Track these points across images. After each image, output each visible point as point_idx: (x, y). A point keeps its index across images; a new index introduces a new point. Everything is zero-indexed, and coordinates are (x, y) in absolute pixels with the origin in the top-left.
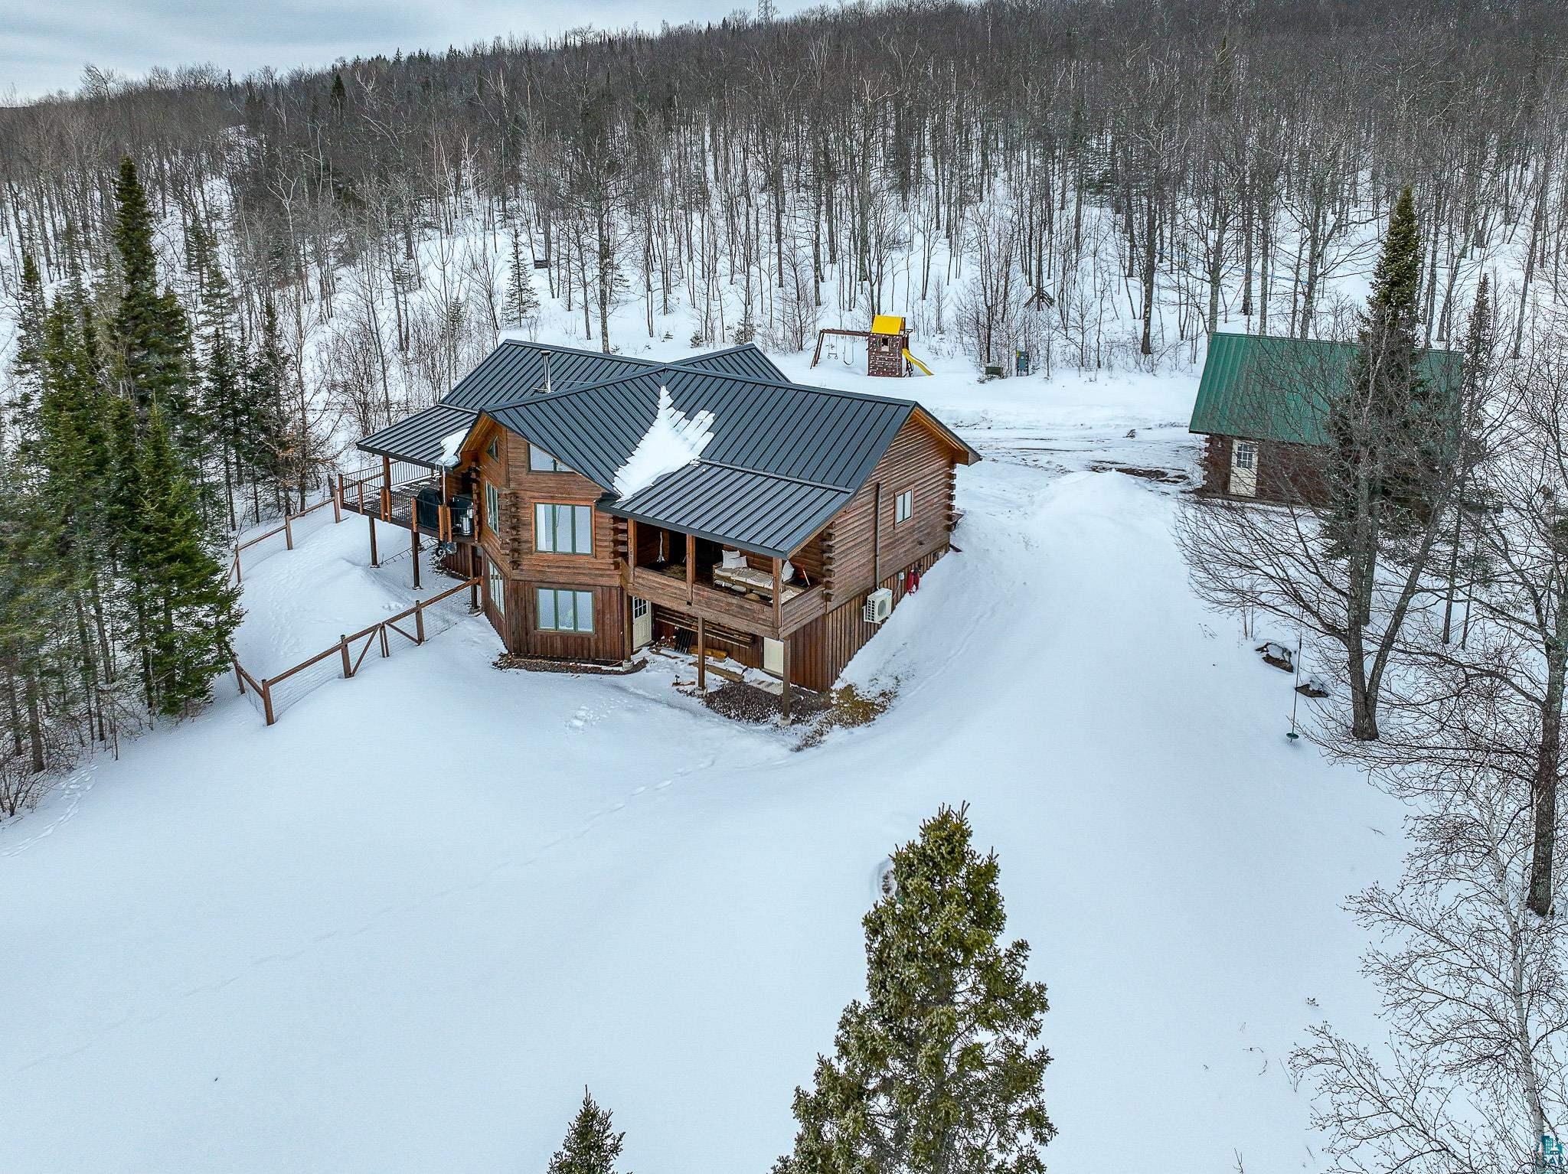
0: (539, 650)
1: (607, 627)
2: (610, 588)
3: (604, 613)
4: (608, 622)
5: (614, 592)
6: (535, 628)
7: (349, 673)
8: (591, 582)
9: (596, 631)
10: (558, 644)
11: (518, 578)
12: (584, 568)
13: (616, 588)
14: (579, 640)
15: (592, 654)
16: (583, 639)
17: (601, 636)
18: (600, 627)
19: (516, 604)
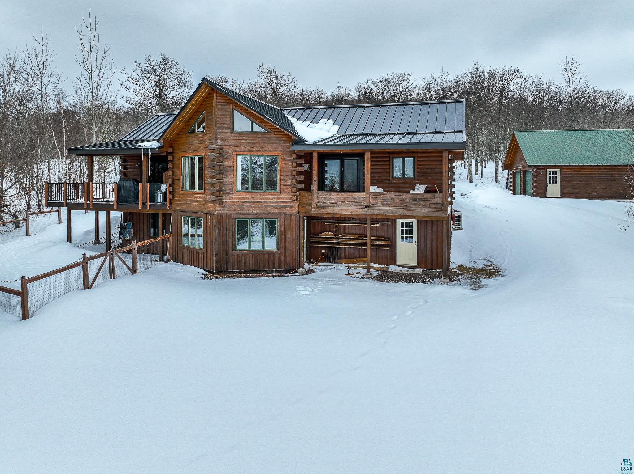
0: (236, 266)
1: (288, 245)
2: (291, 215)
3: (286, 234)
4: (288, 240)
5: (294, 218)
6: (233, 250)
7: (87, 286)
8: (277, 212)
9: (279, 247)
10: (251, 260)
11: (221, 212)
12: (272, 202)
13: (295, 215)
14: (267, 256)
15: (276, 266)
16: (269, 255)
17: (283, 250)
18: (283, 244)
19: (219, 232)
